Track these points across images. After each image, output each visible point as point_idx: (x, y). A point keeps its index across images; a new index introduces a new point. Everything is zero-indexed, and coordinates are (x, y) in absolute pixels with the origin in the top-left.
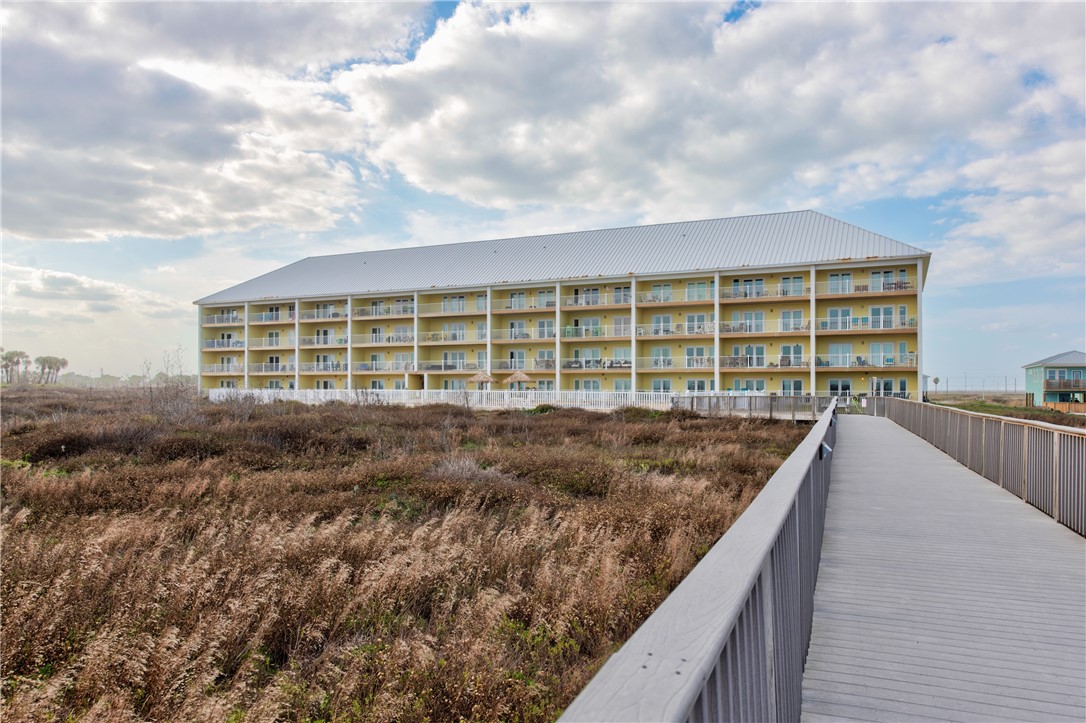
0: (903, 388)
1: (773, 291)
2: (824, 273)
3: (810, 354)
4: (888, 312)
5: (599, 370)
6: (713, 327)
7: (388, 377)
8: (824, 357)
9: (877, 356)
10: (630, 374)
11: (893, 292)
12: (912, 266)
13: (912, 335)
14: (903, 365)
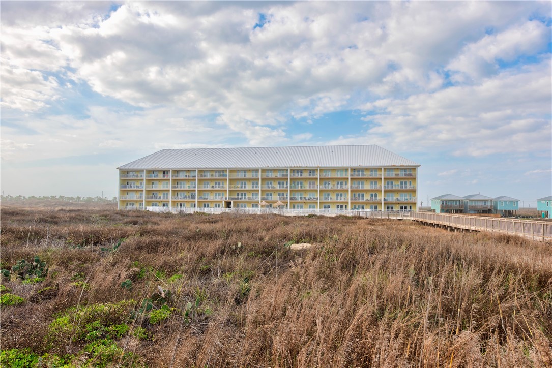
0: (410, 208)
1: (367, 174)
2: (387, 169)
3: (381, 197)
4: (406, 183)
5: (304, 201)
6: (348, 186)
7: (212, 202)
8: (386, 198)
9: (403, 198)
10: (317, 203)
11: (408, 177)
12: (414, 168)
13: (414, 191)
14: (411, 201)
